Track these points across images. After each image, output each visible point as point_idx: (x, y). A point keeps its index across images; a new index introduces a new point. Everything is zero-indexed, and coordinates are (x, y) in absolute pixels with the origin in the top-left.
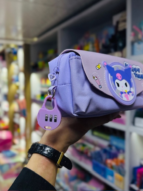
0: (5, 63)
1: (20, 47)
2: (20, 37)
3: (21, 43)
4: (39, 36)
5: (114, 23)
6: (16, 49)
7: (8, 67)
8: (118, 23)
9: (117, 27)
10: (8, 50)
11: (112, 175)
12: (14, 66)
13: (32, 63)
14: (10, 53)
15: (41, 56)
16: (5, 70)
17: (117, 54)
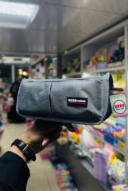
4: (68, 50)
5: (119, 42)
8: (121, 42)
9: (120, 45)
10: (46, 59)
11: (117, 142)
13: (63, 68)
15: (69, 63)
17: (119, 63)
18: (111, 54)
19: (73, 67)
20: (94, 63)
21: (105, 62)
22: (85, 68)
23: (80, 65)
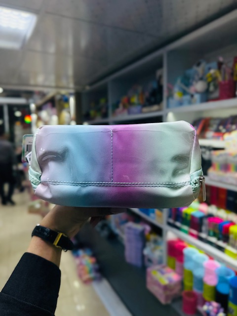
0: (55, 110)
1: (71, 94)
2: (72, 85)
3: (72, 91)
4: (91, 84)
5: (157, 77)
6: (67, 96)
7: (59, 115)
10: (58, 97)
11: (153, 212)
12: (65, 115)
13: (84, 112)
14: (60, 100)
16: (55, 118)
17: (155, 107)
18: (147, 94)
19: (98, 110)
20: (124, 107)
21: (139, 104)
22: (114, 112)
23: (107, 109)
